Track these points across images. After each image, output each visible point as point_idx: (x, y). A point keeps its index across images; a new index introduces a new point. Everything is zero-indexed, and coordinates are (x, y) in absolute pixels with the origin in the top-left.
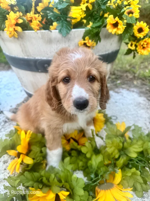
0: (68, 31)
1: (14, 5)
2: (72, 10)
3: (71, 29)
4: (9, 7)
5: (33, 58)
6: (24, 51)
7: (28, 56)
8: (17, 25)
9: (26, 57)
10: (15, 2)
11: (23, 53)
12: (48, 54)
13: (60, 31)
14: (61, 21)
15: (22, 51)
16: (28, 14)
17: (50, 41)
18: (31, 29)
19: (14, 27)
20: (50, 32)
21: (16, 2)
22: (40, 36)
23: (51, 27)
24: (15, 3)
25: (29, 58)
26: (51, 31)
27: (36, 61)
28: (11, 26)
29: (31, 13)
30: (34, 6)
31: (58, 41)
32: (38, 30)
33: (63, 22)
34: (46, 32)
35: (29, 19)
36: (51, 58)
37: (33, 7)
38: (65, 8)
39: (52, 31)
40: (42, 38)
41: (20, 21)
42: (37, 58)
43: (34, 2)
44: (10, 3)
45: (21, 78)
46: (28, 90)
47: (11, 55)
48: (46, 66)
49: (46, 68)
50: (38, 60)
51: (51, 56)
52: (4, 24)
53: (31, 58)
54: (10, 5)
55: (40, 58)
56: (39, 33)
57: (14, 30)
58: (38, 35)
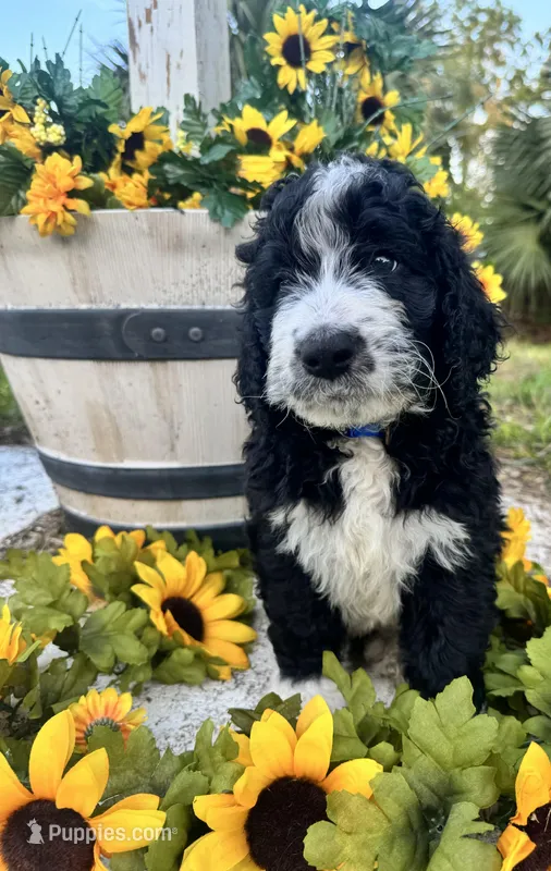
0: (240, 213)
1: (56, 144)
2: (243, 164)
3: (248, 210)
4: (38, 151)
5: (111, 307)
6: (80, 283)
7: (91, 301)
8: (73, 194)
9: (84, 306)
10: (59, 138)
11: (75, 292)
12: (165, 291)
13: (215, 216)
14: (213, 190)
15: (74, 283)
17: (178, 245)
18: (117, 205)
19: (63, 199)
20: (177, 214)
21: (65, 139)
22: (145, 226)
24: (59, 141)
25: (94, 307)
26: (182, 212)
27: (119, 318)
28: (54, 197)
29: (112, 171)
30: (123, 154)
31: (204, 246)
32: (140, 207)
34: (166, 214)
36: (175, 304)
37: (118, 157)
38: (224, 160)
39: (186, 210)
40: (151, 235)
41: (86, 183)
42: (124, 306)
43: (123, 142)
44: (44, 138)
45: (47, 401)
46: (69, 454)
47: (23, 308)
48: (158, 335)
49: (155, 342)
50: (128, 312)
51: (177, 296)
52: (18, 196)
53: (103, 306)
54: (42, 144)
55: (135, 307)
56: (144, 219)
57: (62, 209)
58: (139, 223)
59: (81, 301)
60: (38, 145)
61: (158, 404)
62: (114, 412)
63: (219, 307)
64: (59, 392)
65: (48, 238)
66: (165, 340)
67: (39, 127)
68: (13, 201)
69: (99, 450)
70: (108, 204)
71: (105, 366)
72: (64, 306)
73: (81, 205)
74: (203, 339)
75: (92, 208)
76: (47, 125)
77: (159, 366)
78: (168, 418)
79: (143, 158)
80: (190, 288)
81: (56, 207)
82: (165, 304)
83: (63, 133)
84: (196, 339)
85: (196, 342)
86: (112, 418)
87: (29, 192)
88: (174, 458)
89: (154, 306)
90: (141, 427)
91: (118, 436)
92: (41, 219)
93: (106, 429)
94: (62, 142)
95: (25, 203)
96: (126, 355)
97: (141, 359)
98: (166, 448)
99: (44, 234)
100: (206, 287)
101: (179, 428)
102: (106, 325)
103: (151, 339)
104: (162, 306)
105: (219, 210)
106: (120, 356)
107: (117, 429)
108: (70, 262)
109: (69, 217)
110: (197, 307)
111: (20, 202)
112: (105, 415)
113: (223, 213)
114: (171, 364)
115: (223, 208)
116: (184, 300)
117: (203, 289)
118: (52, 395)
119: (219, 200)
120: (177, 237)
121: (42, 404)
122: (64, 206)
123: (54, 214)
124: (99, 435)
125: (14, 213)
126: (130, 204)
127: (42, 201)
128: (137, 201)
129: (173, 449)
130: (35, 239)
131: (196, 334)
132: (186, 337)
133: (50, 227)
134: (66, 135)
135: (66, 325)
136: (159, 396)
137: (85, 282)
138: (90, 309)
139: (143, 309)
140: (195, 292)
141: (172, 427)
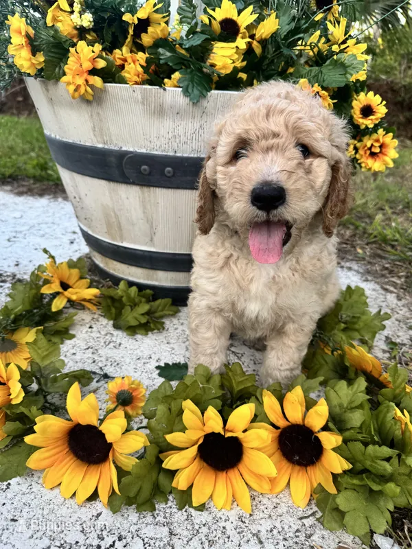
0: (204, 92)
1: (87, 28)
2: (215, 50)
3: (211, 89)
4: (75, 32)
5: (116, 148)
6: (98, 130)
7: (105, 143)
8: (93, 72)
9: (100, 146)
10: (89, 23)
11: (95, 135)
12: (150, 142)
13: (186, 92)
14: (189, 70)
16: (117, 51)
17: (160, 111)
18: (122, 81)
19: (85, 75)
20: (162, 91)
21: (93, 24)
23: (166, 80)
24: (89, 26)
25: (106, 147)
26: (165, 89)
27: (122, 156)
28: (79, 74)
29: (124, 49)
30: (132, 35)
31: (178, 113)
32: (137, 83)
33: (194, 73)
34: (153, 90)
35: (119, 62)
36: (156, 150)
37: (129, 36)
38: (199, 45)
40: (142, 103)
41: (101, 64)
42: (124, 149)
43: (133, 27)
44: (79, 23)
45: (80, 198)
46: (93, 231)
47: (65, 140)
48: (145, 170)
49: (144, 174)
50: (127, 153)
51: (158, 145)
52: (60, 67)
53: (112, 147)
54: (78, 27)
55: (131, 149)
56: (139, 92)
57: (85, 83)
58: (135, 94)
59: (98, 142)
60: (75, 28)
61: (144, 212)
62: (118, 213)
63: (185, 155)
64: (86, 195)
65: (78, 99)
66: (150, 174)
67: (76, 14)
68: (57, 70)
69: (109, 233)
70: (117, 80)
71: (113, 185)
72: (88, 144)
73: (97, 81)
74: (173, 176)
75: (105, 82)
76: (81, 13)
77: (146, 189)
78: (150, 222)
79: (146, 39)
80: (167, 141)
81: (80, 81)
82: (150, 150)
83: (92, 20)
84: (169, 175)
85: (169, 177)
86: (116, 216)
87: (66, 66)
88: (154, 246)
89: (144, 151)
90: (133, 225)
91: (120, 227)
92: (72, 88)
93: (114, 224)
94: (91, 26)
95: (64, 74)
96: (125, 180)
97: (134, 183)
98: (148, 239)
99: (74, 98)
100: (177, 140)
101: (156, 229)
102: (113, 159)
103: (140, 172)
104: (148, 152)
106: (121, 180)
107: (119, 223)
108: (92, 116)
109: (89, 89)
110: (171, 154)
111: (61, 72)
112: (113, 215)
114: (152, 189)
115: (193, 87)
116: (163, 148)
117: (175, 142)
118: (83, 196)
119: (192, 80)
120: (160, 105)
121: (78, 199)
122: (87, 81)
123: (79, 86)
124: (109, 225)
125: (58, 79)
126: (130, 80)
128: (135, 78)
129: (152, 240)
131: (169, 172)
132: (163, 174)
133: (77, 94)
134: (94, 21)
135: (89, 156)
136: (144, 208)
137: (101, 130)
138: (104, 148)
139: (136, 152)
140: (170, 143)
141: (151, 227)
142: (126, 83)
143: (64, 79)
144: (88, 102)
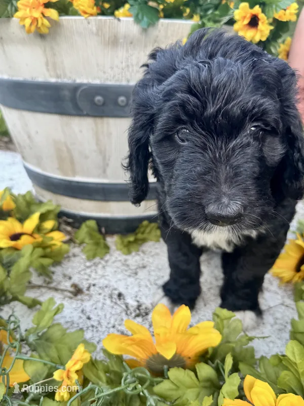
0: (154, 20)
3: (160, 18)
5: (70, 81)
6: (51, 65)
7: (58, 77)
8: (48, 5)
9: (53, 80)
11: (48, 70)
12: (104, 73)
13: (138, 20)
15: (47, 64)
17: (114, 42)
18: (76, 13)
19: (42, 9)
20: (116, 21)
22: (94, 29)
25: (60, 81)
26: (119, 20)
27: (75, 89)
31: (131, 43)
32: (92, 15)
34: (108, 21)
36: (110, 81)
39: (121, 18)
40: (97, 34)
42: (78, 81)
46: (44, 169)
47: (15, 79)
48: (99, 101)
49: (97, 105)
50: (80, 85)
51: (112, 76)
52: (12, 4)
53: (66, 80)
55: (85, 81)
56: (93, 23)
57: (41, 16)
58: (90, 26)
59: (51, 76)
61: (97, 144)
62: (71, 147)
64: (37, 132)
65: (31, 35)
66: (104, 104)
68: (9, 8)
69: (61, 169)
70: (70, 13)
71: (65, 119)
72: (41, 79)
73: (53, 13)
74: (127, 104)
75: (60, 15)
77: (99, 120)
78: (103, 153)
80: (120, 71)
81: (37, 14)
82: (105, 81)
84: (122, 104)
85: (122, 106)
86: (69, 151)
87: (19, 2)
88: (105, 177)
89: (97, 82)
90: (86, 157)
91: (72, 162)
92: (28, 22)
93: (65, 157)
95: (16, 10)
96: (78, 112)
97: (88, 115)
98: (101, 171)
99: (29, 32)
100: (131, 70)
101: (109, 160)
102: (66, 93)
103: (95, 104)
104: (102, 82)
105: (140, 17)
106: (74, 112)
107: (72, 157)
108: (45, 51)
109: (46, 22)
110: (124, 83)
111: (13, 8)
112: (64, 149)
113: (143, 18)
114: (106, 120)
116: (116, 79)
117: (128, 71)
118: (33, 134)
119: (141, 9)
120: (115, 36)
122: (43, 14)
123: (36, 20)
124: (60, 159)
125: (10, 17)
126: (85, 13)
127: (28, 10)
128: (89, 10)
129: (104, 171)
130: (22, 34)
131: (122, 101)
132: (116, 103)
133: (33, 28)
135: (42, 92)
136: (98, 139)
137: (54, 64)
138: (57, 83)
139: (90, 84)
140: (123, 73)
141: (104, 158)
142: (79, 15)
143: (18, 14)
144: (42, 36)
